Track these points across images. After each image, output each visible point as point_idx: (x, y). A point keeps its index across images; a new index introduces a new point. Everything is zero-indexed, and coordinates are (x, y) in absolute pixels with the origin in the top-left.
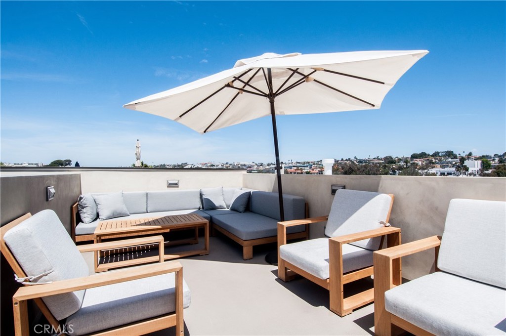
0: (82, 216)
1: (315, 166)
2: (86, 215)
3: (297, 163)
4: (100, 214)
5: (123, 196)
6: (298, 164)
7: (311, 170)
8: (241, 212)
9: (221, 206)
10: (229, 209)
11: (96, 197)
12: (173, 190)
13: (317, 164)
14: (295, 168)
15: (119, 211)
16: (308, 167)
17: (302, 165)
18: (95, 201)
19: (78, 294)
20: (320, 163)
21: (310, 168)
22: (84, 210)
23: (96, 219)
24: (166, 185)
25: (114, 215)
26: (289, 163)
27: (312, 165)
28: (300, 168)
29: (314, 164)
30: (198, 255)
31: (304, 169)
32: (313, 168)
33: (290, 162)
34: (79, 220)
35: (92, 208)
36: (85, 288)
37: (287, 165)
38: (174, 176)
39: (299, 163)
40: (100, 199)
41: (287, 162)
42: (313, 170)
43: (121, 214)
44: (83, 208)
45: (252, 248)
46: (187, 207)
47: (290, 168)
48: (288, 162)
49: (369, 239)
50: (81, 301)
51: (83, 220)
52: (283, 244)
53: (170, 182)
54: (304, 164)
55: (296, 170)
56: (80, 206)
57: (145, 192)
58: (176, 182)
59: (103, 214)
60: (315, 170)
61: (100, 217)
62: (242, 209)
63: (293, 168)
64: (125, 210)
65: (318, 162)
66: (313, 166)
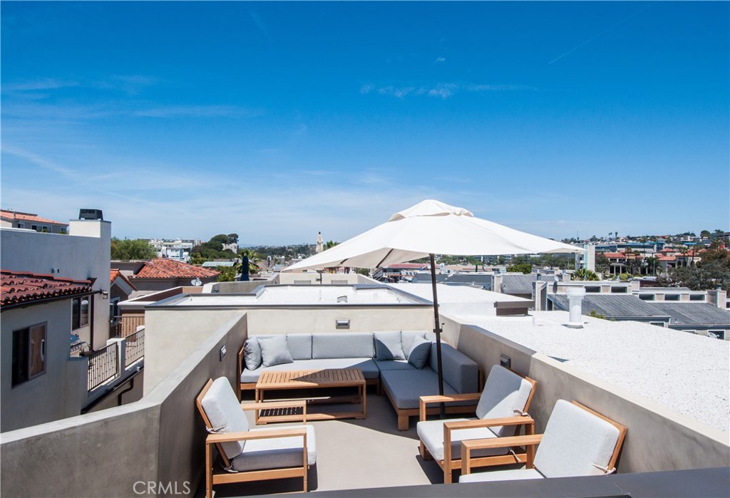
0: (248, 362)
1: (671, 245)
2: (251, 362)
3: (629, 238)
4: (264, 360)
5: (287, 340)
6: (630, 242)
7: (659, 255)
8: (417, 368)
9: (397, 357)
10: (406, 362)
11: (260, 341)
12: (343, 333)
13: (675, 242)
14: (623, 250)
15: (282, 357)
16: (652, 247)
17: (639, 243)
18: (260, 346)
19: (241, 443)
20: (682, 239)
21: (659, 249)
22: (249, 356)
23: (259, 366)
24: (334, 325)
25: (277, 361)
26: (611, 239)
27: (662, 244)
28: (633, 250)
29: (669, 242)
30: (354, 418)
31: (644, 252)
32: (664, 250)
33: (613, 236)
34: (244, 366)
35: (256, 354)
36: (245, 439)
37: (605, 244)
38: (343, 315)
39: (633, 239)
40: (264, 343)
41: (606, 236)
42: (665, 254)
43: (283, 360)
44: (248, 354)
45: (408, 418)
46: (357, 355)
47: (613, 249)
48: (609, 237)
49: (501, 427)
50: (242, 447)
51: (248, 366)
52: (422, 420)
53: (339, 322)
54: (645, 242)
55: (624, 254)
56: (246, 351)
57: (310, 335)
58: (347, 322)
59: (267, 360)
60: (668, 254)
61: (264, 363)
62: (419, 364)
63: (618, 249)
64: (288, 356)
65: (679, 236)
66: (666, 245)
